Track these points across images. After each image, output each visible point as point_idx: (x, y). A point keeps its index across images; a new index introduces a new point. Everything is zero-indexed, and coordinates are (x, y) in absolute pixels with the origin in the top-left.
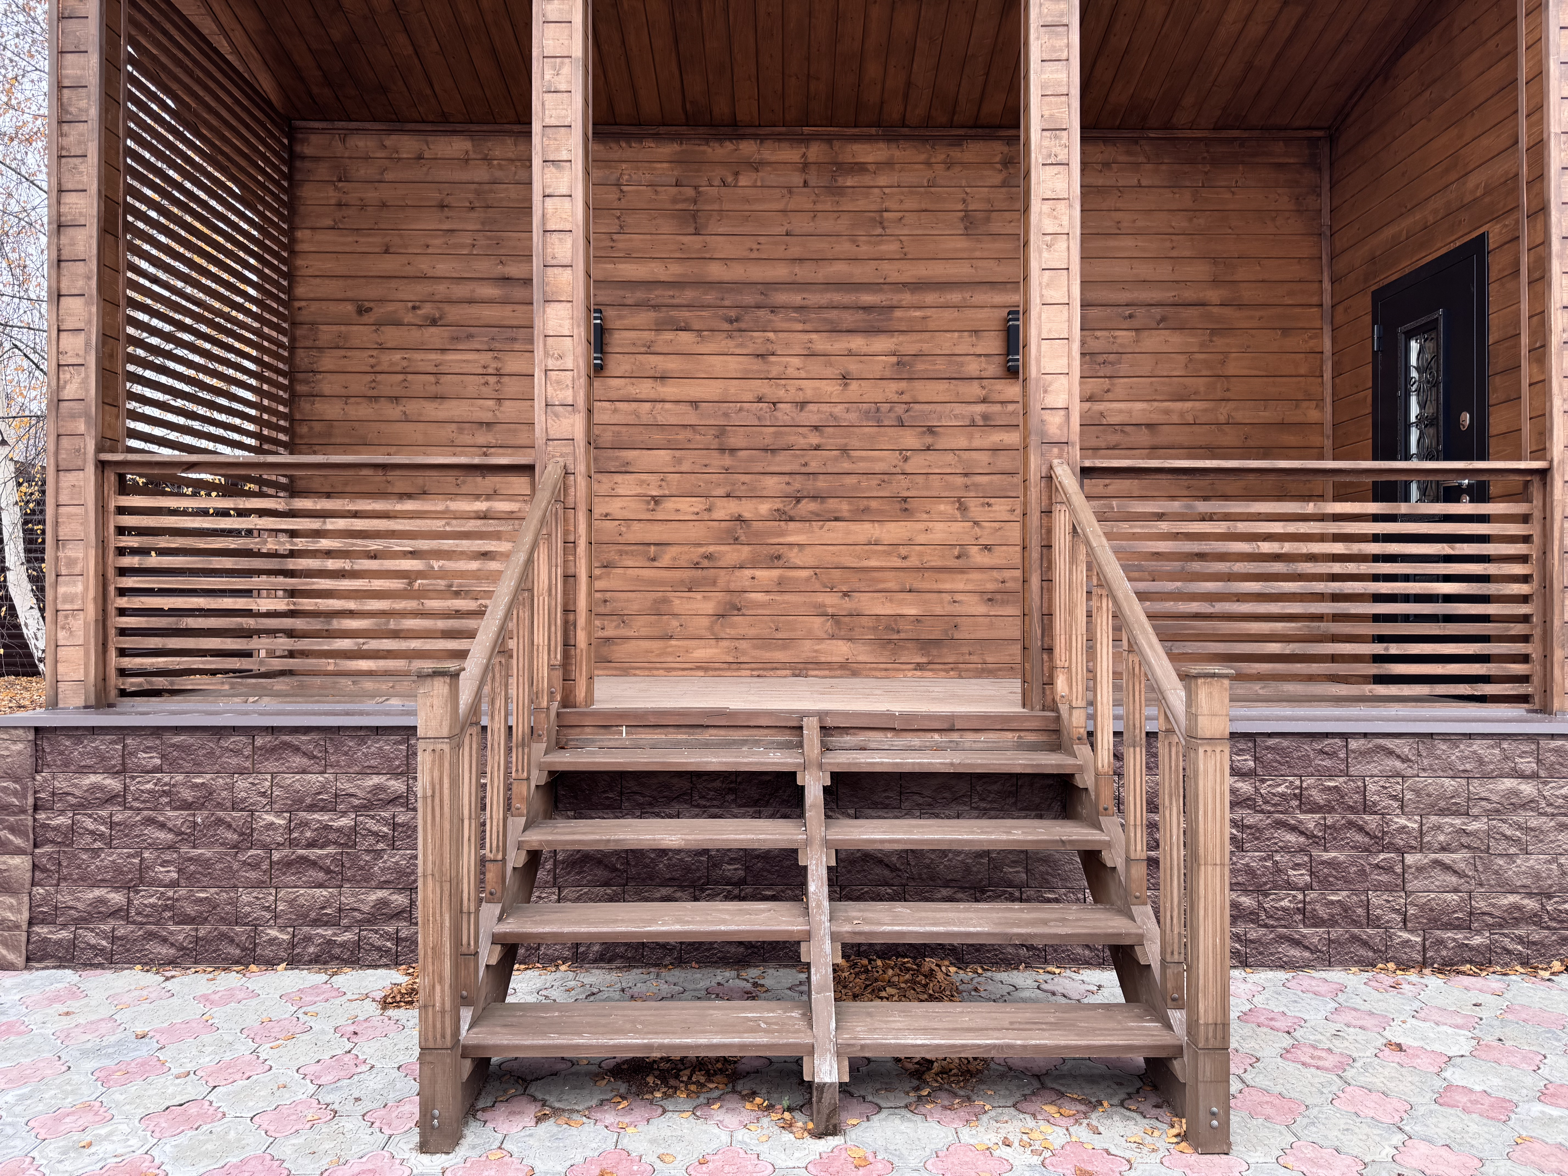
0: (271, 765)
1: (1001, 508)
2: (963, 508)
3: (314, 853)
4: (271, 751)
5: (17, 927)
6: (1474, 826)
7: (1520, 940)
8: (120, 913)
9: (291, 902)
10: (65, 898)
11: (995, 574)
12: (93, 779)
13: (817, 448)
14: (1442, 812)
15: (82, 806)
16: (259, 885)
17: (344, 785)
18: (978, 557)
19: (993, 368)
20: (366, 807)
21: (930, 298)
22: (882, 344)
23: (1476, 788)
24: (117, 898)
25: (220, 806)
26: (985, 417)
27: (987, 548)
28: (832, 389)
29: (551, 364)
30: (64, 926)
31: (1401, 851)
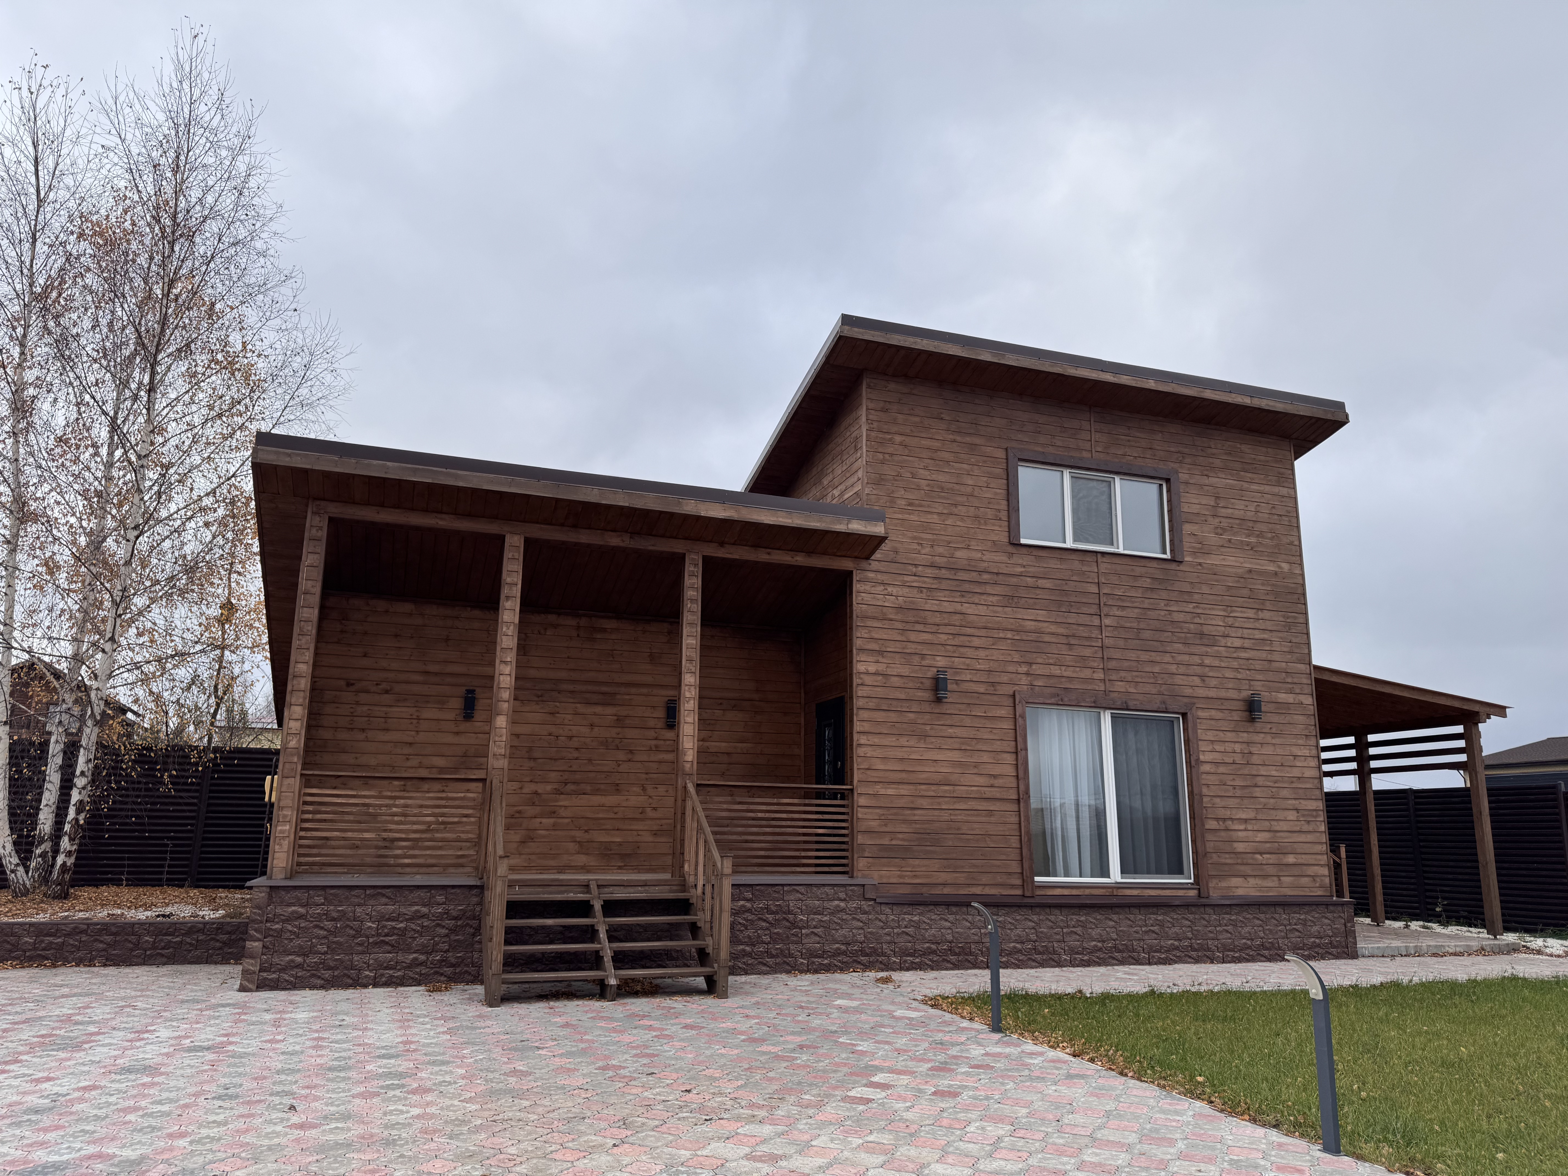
0: (372, 902)
1: (662, 789)
2: (644, 789)
3: (387, 939)
4: (372, 896)
5: (254, 973)
6: (825, 918)
7: (840, 961)
8: (299, 966)
9: (376, 960)
10: (276, 960)
11: (658, 822)
12: (293, 908)
13: (577, 759)
14: (815, 914)
15: (288, 920)
16: (363, 953)
17: (403, 910)
18: (650, 813)
19: (660, 724)
20: (411, 919)
21: (633, 690)
22: (610, 710)
23: (826, 904)
24: (299, 960)
25: (348, 919)
26: (656, 746)
27: (655, 809)
28: (585, 730)
29: (497, 739)
30: (274, 972)
31: (801, 929)
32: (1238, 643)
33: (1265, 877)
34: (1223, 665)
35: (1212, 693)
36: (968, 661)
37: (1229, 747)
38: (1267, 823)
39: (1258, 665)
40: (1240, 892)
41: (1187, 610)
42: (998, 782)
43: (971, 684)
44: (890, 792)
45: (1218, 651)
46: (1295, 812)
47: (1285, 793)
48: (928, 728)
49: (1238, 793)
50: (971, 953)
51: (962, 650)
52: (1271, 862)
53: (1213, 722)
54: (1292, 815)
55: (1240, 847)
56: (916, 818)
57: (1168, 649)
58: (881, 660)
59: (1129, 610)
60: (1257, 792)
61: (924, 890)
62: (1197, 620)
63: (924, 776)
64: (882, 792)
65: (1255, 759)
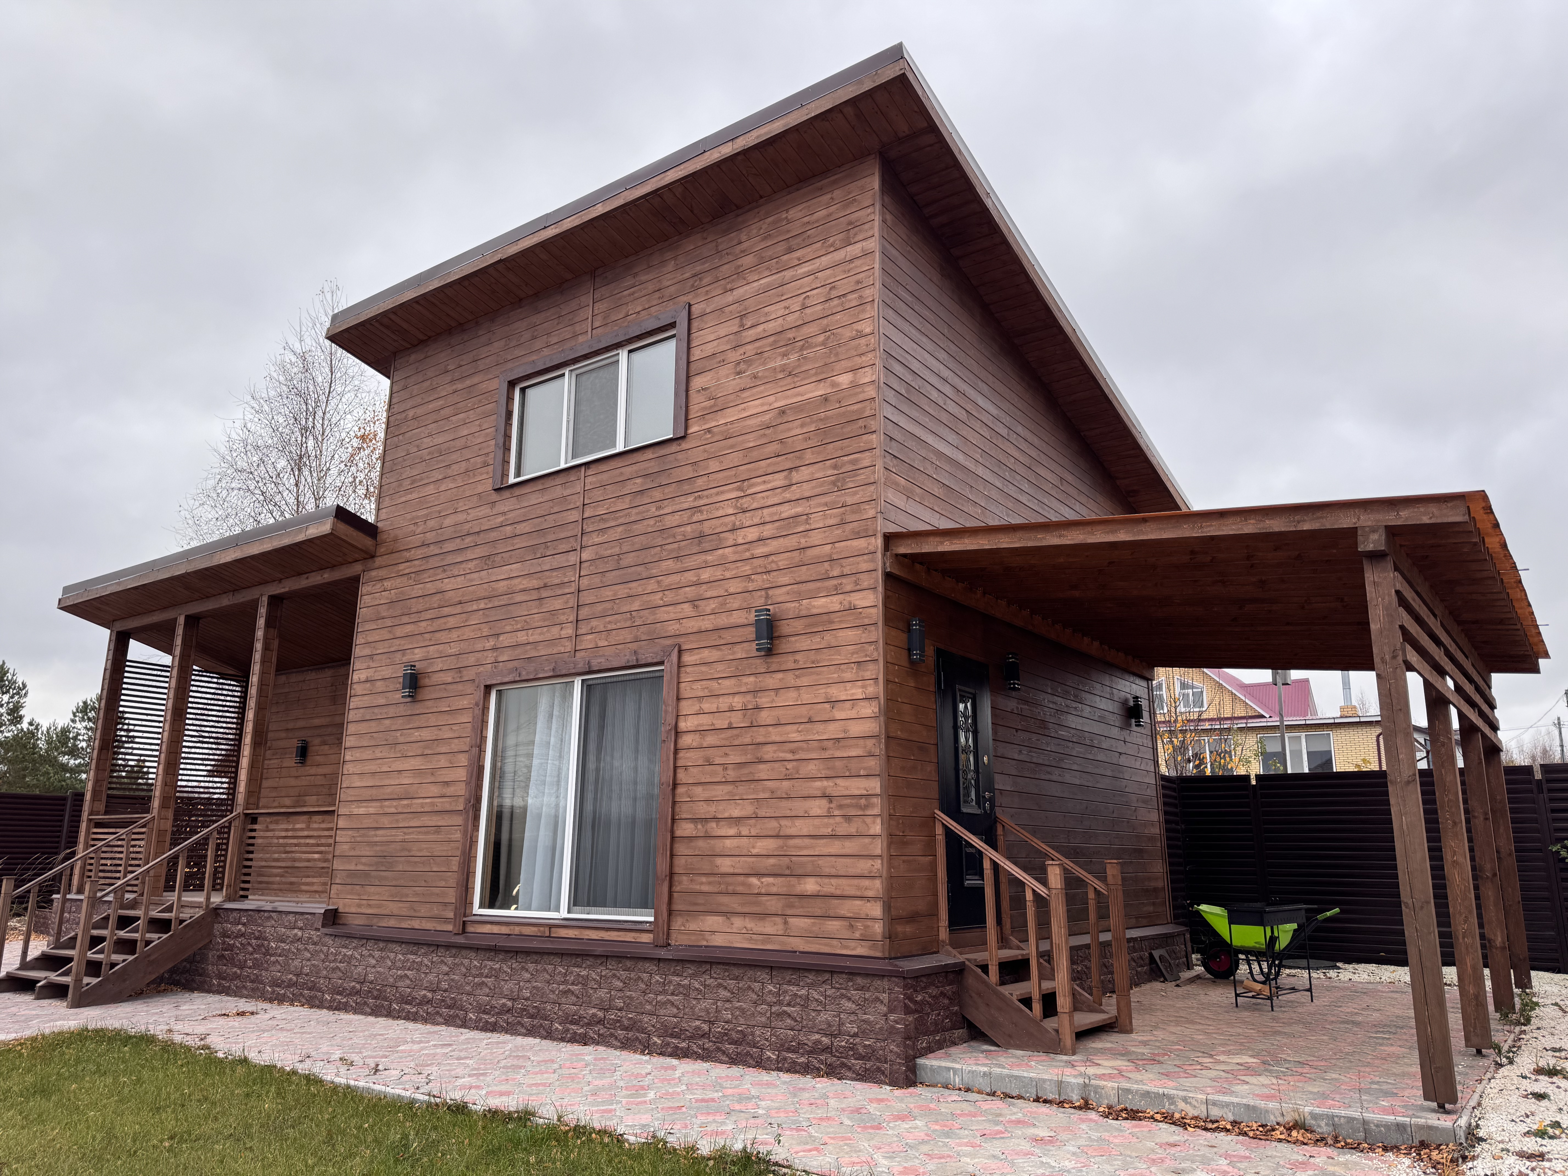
32: (752, 534)
33: (763, 916)
34: (728, 574)
35: (706, 623)
36: (441, 647)
37: (724, 703)
38: (774, 824)
39: (782, 561)
40: (718, 940)
41: (685, 506)
42: (450, 790)
43: (441, 674)
44: (362, 811)
45: (723, 556)
46: (824, 802)
47: (811, 768)
48: (398, 734)
51: (438, 635)
52: (774, 890)
53: (704, 668)
54: (818, 807)
55: (725, 865)
56: (378, 839)
57: (654, 572)
58: (372, 665)
59: (611, 531)
60: (763, 771)
61: (375, 921)
62: (697, 517)
63: (389, 790)
65: (765, 717)
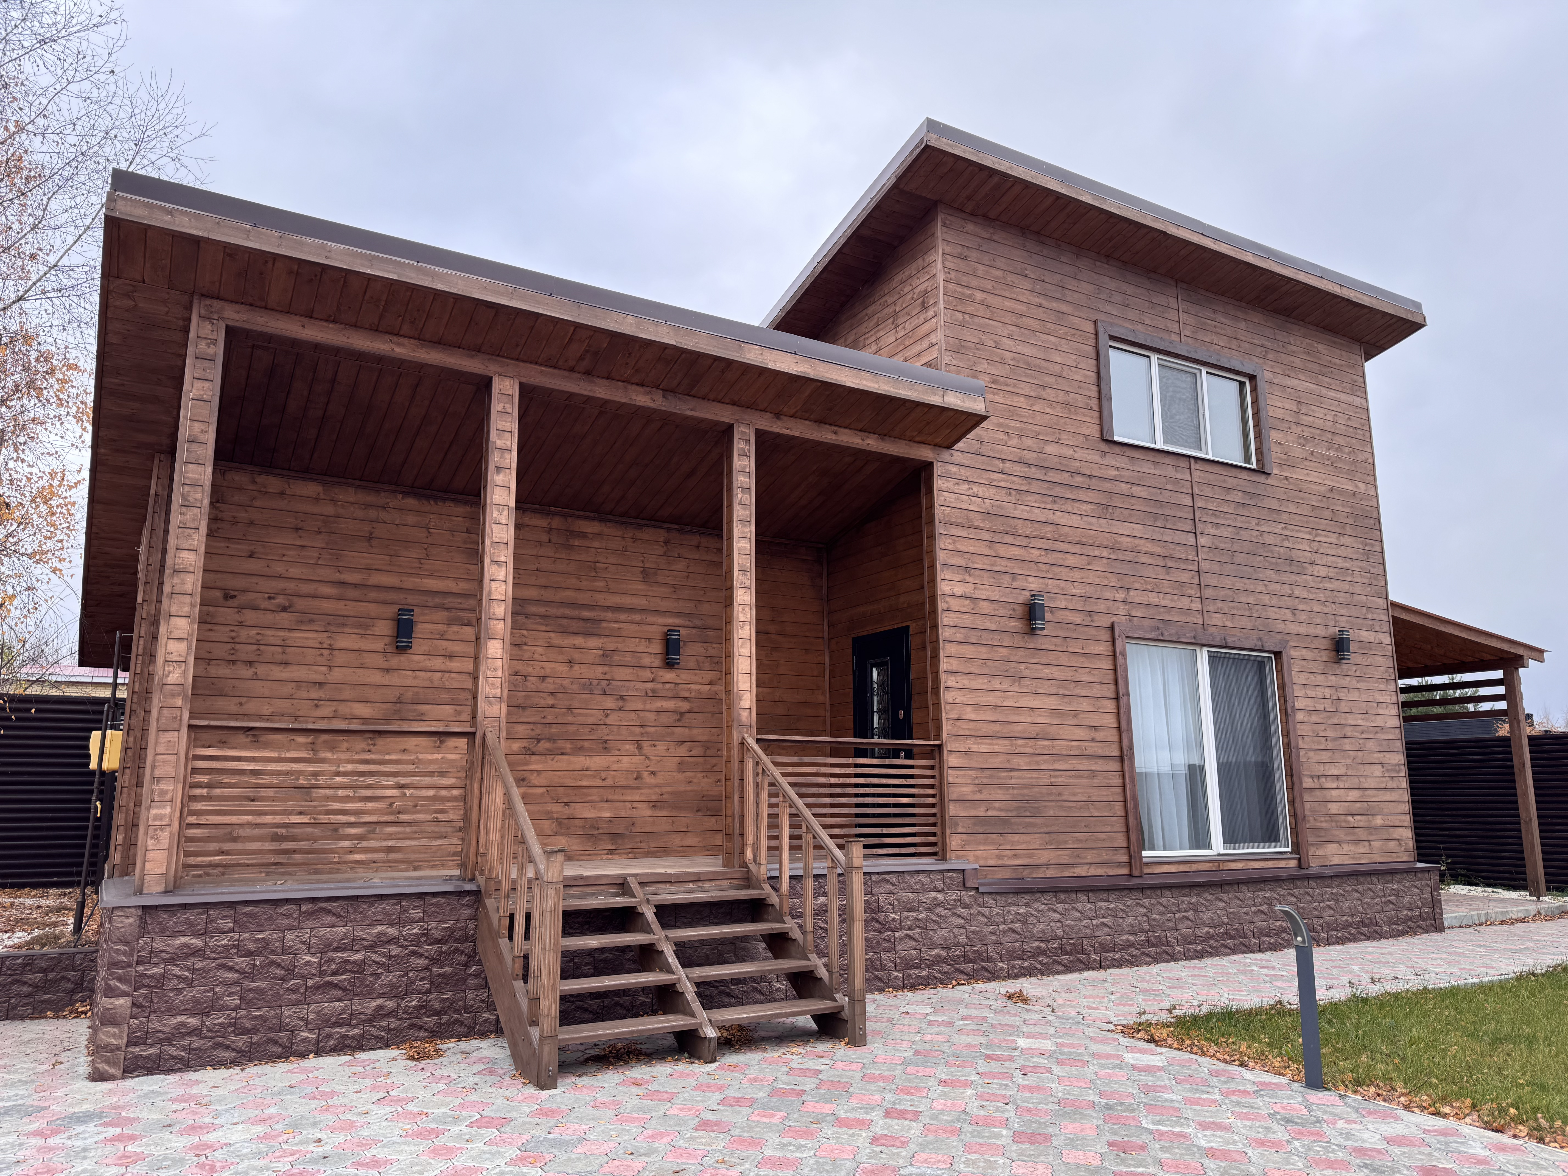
0: (310, 923)
1: (661, 747)
2: (640, 747)
3: (335, 979)
4: (310, 914)
5: (118, 1048)
7: (940, 971)
8: (195, 1032)
9: (318, 1013)
10: (154, 1025)
11: (657, 790)
12: (183, 940)
13: (552, 707)
15: (173, 959)
16: (297, 1003)
17: (359, 933)
18: (648, 779)
19: (657, 662)
20: (372, 947)
21: (623, 617)
22: (594, 642)
24: (194, 1021)
25: (273, 952)
26: (653, 691)
27: (653, 773)
28: (562, 669)
29: (489, 673)
30: (152, 1045)
31: (893, 931)
32: (1323, 572)
33: (1357, 842)
34: (1311, 596)
35: (1302, 630)
36: (1062, 584)
37: (1320, 692)
38: (1356, 780)
39: (1342, 598)
40: (1336, 861)
41: (1276, 531)
42: (1100, 735)
43: (1067, 613)
44: (984, 748)
45: (1306, 580)
46: (1380, 767)
47: (1371, 745)
48: (1022, 667)
49: (1330, 746)
50: (1083, 951)
51: (1055, 569)
52: (1361, 824)
53: (1304, 663)
54: (1378, 770)
55: (1334, 808)
56: (1013, 781)
57: (1261, 576)
58: (969, 579)
59: (1223, 528)
60: (1347, 744)
61: (1025, 873)
62: (1286, 544)
63: (1020, 727)
64: (975, 748)
65: (1343, 707)
